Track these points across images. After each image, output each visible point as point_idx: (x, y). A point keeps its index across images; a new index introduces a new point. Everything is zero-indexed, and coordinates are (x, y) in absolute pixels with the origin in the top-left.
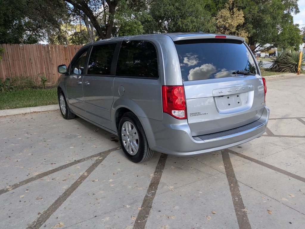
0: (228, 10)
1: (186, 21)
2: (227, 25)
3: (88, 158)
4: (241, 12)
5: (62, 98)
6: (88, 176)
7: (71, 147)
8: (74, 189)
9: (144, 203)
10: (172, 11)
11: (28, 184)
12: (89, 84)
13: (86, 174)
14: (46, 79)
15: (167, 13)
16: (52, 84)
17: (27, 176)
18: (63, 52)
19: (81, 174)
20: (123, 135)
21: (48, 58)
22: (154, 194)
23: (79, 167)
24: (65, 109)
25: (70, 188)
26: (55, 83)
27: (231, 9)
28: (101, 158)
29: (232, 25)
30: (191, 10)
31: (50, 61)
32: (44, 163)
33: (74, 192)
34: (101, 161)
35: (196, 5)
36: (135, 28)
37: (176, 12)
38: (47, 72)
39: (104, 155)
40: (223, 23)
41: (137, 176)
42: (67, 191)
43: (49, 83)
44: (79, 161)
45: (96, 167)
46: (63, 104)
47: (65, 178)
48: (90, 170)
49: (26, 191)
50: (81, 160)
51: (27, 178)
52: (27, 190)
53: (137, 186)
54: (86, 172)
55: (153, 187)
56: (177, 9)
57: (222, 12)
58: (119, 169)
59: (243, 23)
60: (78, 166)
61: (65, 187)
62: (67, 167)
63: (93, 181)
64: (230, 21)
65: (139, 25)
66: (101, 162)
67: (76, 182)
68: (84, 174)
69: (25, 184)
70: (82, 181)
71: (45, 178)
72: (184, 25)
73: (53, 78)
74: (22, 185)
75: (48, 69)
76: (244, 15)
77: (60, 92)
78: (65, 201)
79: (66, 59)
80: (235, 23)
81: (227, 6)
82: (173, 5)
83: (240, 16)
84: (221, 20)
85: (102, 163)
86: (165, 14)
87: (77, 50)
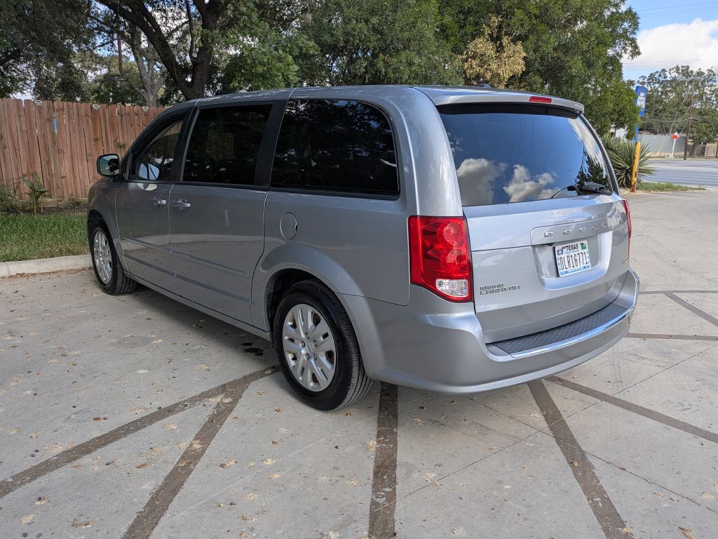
0: (488, 40)
1: (395, 60)
2: (488, 76)
3: (193, 400)
4: (519, 47)
5: (100, 240)
6: (204, 450)
7: (140, 372)
8: (175, 492)
9: (372, 525)
10: (363, 37)
11: (39, 479)
12: (189, 205)
13: (197, 446)
14: (43, 190)
15: (351, 39)
16: (58, 201)
17: (33, 456)
18: (87, 121)
19: (184, 445)
20: (286, 338)
21: (49, 136)
22: (392, 497)
23: (175, 427)
24: (110, 269)
25: (162, 488)
26: (65, 199)
27: (495, 39)
28: (228, 400)
29: (499, 75)
30: (406, 35)
31: (54, 143)
32: (73, 417)
33: (176, 501)
34: (229, 409)
35: (419, 25)
36: (279, 70)
37: (373, 38)
38: (44, 170)
39: (234, 389)
40: (480, 70)
41: (337, 447)
42: (155, 496)
43: (49, 200)
44: (170, 410)
45: (221, 425)
46: (104, 255)
47: (142, 460)
48: (207, 433)
49: (38, 503)
50: (176, 405)
51: (32, 462)
52: (40, 499)
53: (343, 476)
54: (196, 438)
55: (385, 477)
56: (375, 30)
57: (476, 45)
58: (284, 430)
59: (523, 72)
60: (171, 422)
61: (149, 486)
62: (140, 428)
63: (222, 466)
64: (494, 66)
65: (289, 65)
66: (231, 411)
67: (176, 469)
68: (191, 445)
69: (30, 481)
70: (192, 466)
71: (86, 460)
72: (390, 70)
73: (61, 187)
74: (23, 483)
75: (48, 163)
76: (525, 54)
77: (97, 223)
78: (157, 529)
79: (96, 140)
80: (506, 73)
81: (487, 31)
82: (367, 22)
83: (517, 54)
84: (474, 63)
85: (233, 414)
86: (346, 42)
87: (124, 117)
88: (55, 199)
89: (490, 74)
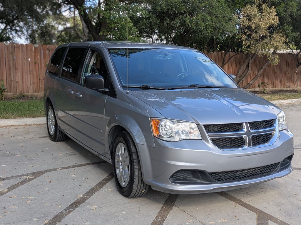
2: (253, 26)
3: (16, 177)
4: (273, 9)
7: (3, 165)
9: (54, 218)
13: (6, 191)
14: (4, 88)
15: (170, 8)
16: (14, 94)
18: (31, 54)
21: (11, 61)
22: (70, 212)
23: (2, 185)
26: (18, 93)
28: (31, 178)
29: (259, 26)
31: (14, 65)
38: (7, 78)
40: (249, 23)
41: (63, 196)
43: (9, 94)
44: (4, 179)
45: (21, 185)
50: (8, 178)
53: (57, 204)
54: (7, 189)
55: (74, 206)
57: (247, 9)
58: (46, 189)
59: (278, 24)
60: (1, 183)
63: (10, 197)
64: (256, 20)
68: (4, 190)
73: (15, 87)
75: (10, 75)
76: (276, 13)
79: (35, 63)
80: (264, 24)
85: (30, 182)
86: (168, 9)
87: (50, 51)
88: (12, 94)
89: (254, 25)
